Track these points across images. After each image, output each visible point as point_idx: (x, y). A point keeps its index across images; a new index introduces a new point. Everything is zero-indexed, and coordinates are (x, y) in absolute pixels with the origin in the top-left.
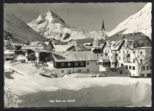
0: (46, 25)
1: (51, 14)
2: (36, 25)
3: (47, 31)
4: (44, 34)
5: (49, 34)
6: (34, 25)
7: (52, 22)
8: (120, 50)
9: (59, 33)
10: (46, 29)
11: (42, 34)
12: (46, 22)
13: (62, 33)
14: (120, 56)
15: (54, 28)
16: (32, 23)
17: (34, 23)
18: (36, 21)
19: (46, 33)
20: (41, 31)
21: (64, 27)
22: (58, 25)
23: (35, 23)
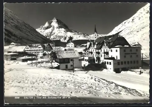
0: (52, 30)
1: (56, 21)
2: (44, 30)
3: (53, 35)
4: (50, 38)
5: (55, 37)
6: (41, 30)
7: (57, 28)
8: (102, 49)
9: (63, 37)
10: (52, 34)
11: (49, 37)
12: (52, 27)
13: (66, 36)
14: (101, 54)
15: (59, 33)
16: (41, 28)
17: (41, 29)
18: (43, 27)
19: (52, 37)
20: (48, 35)
21: (67, 31)
22: (63, 30)
23: (43, 29)
